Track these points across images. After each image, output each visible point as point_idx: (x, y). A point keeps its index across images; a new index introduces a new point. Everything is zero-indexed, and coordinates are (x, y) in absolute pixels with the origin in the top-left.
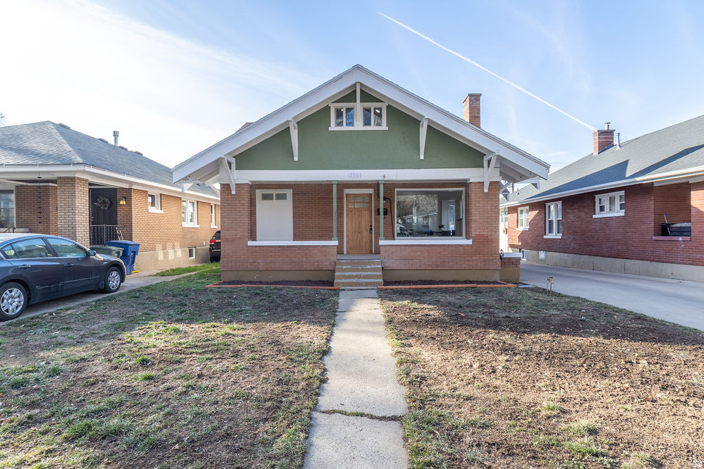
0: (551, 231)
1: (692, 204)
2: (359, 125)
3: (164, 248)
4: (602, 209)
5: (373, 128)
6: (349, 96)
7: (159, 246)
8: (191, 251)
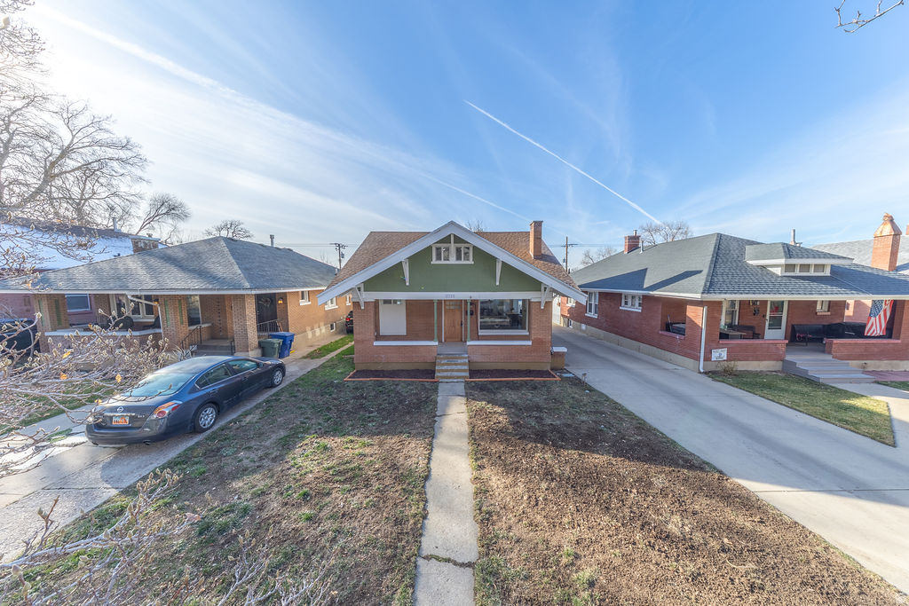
0: (590, 311)
1: (687, 314)
2: (453, 260)
3: (312, 329)
4: (626, 303)
5: (463, 262)
6: (446, 240)
7: (308, 328)
8: (332, 326)
